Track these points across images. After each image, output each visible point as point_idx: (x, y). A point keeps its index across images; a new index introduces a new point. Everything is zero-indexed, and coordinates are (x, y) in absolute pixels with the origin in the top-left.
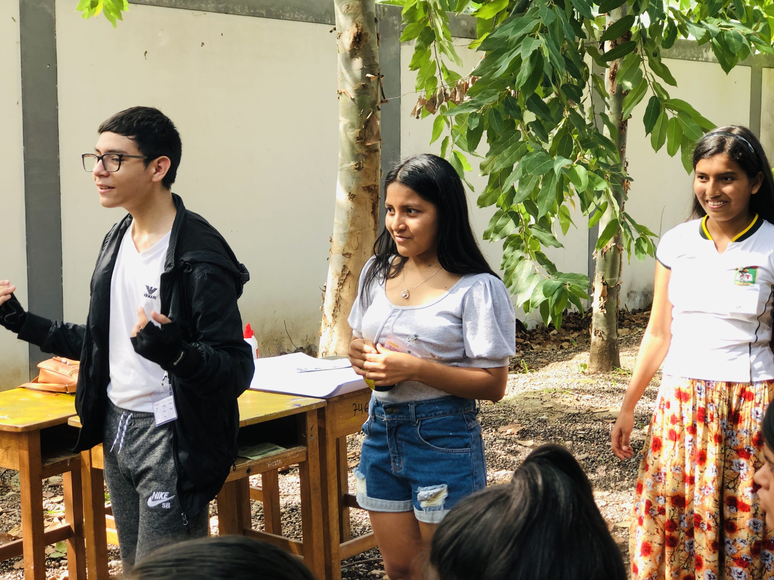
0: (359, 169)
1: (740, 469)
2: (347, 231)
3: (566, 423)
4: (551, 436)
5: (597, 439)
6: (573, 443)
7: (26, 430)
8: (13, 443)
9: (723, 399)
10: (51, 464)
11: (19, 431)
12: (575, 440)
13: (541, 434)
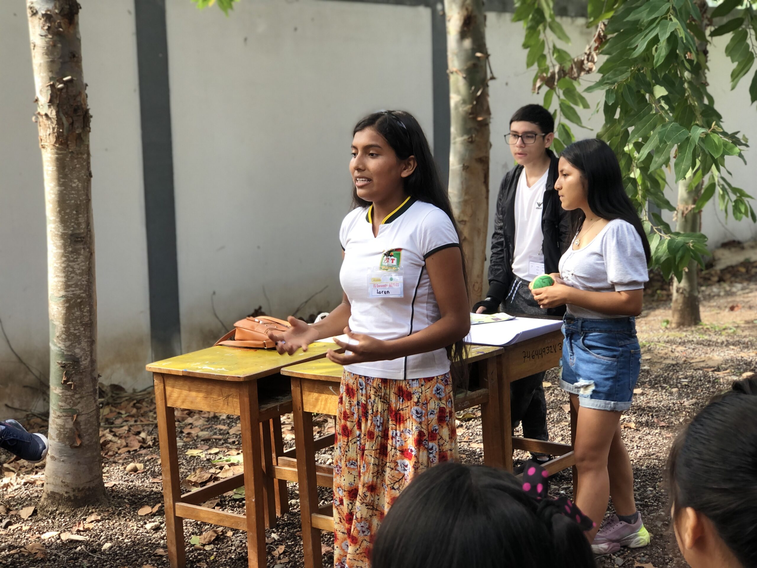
0: (471, 142)
1: (405, 470)
2: (461, 200)
3: (668, 372)
4: (656, 384)
5: (701, 386)
6: (679, 390)
7: (247, 380)
8: (233, 391)
9: (379, 395)
10: (265, 409)
11: (241, 380)
12: (681, 388)
13: (647, 383)
